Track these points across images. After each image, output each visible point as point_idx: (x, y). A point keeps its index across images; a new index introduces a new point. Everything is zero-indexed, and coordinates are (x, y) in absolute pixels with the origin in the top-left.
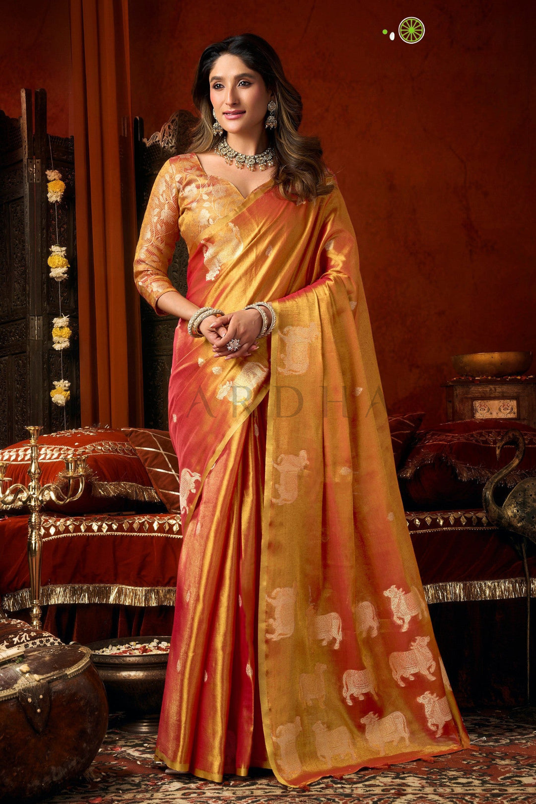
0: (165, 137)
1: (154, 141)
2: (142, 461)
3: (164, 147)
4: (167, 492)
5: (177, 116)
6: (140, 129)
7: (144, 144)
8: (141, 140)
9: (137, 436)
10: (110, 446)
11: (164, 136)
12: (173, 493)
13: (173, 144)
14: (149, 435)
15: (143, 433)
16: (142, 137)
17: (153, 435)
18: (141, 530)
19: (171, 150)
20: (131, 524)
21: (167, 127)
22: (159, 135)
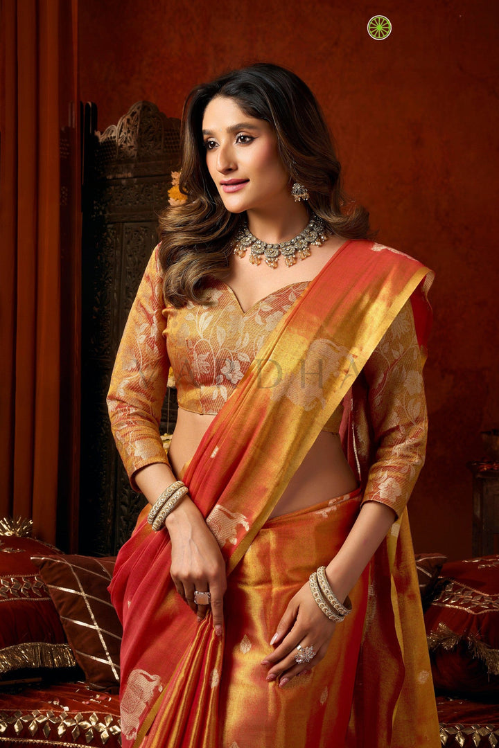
0: (122, 134)
1: (109, 136)
2: (56, 606)
3: (121, 146)
4: (86, 655)
5: (138, 108)
6: (92, 118)
7: (97, 138)
8: (93, 133)
9: (51, 569)
10: (10, 585)
11: (121, 131)
12: (94, 658)
13: (132, 144)
14: (68, 568)
15: (60, 564)
16: (95, 128)
17: (74, 568)
18: (39, 733)
19: (129, 152)
20: (26, 726)
21: (125, 121)
22: (116, 128)
